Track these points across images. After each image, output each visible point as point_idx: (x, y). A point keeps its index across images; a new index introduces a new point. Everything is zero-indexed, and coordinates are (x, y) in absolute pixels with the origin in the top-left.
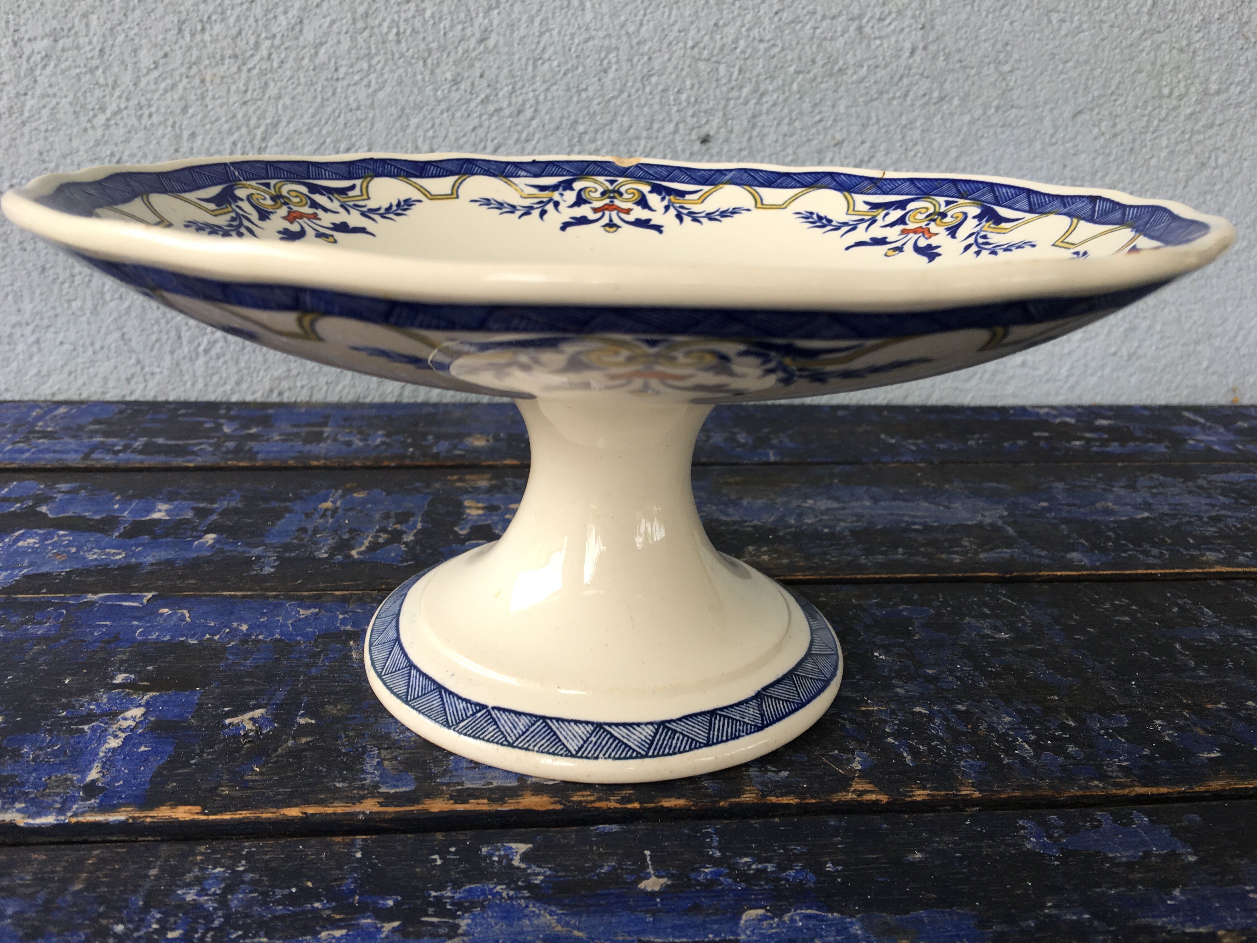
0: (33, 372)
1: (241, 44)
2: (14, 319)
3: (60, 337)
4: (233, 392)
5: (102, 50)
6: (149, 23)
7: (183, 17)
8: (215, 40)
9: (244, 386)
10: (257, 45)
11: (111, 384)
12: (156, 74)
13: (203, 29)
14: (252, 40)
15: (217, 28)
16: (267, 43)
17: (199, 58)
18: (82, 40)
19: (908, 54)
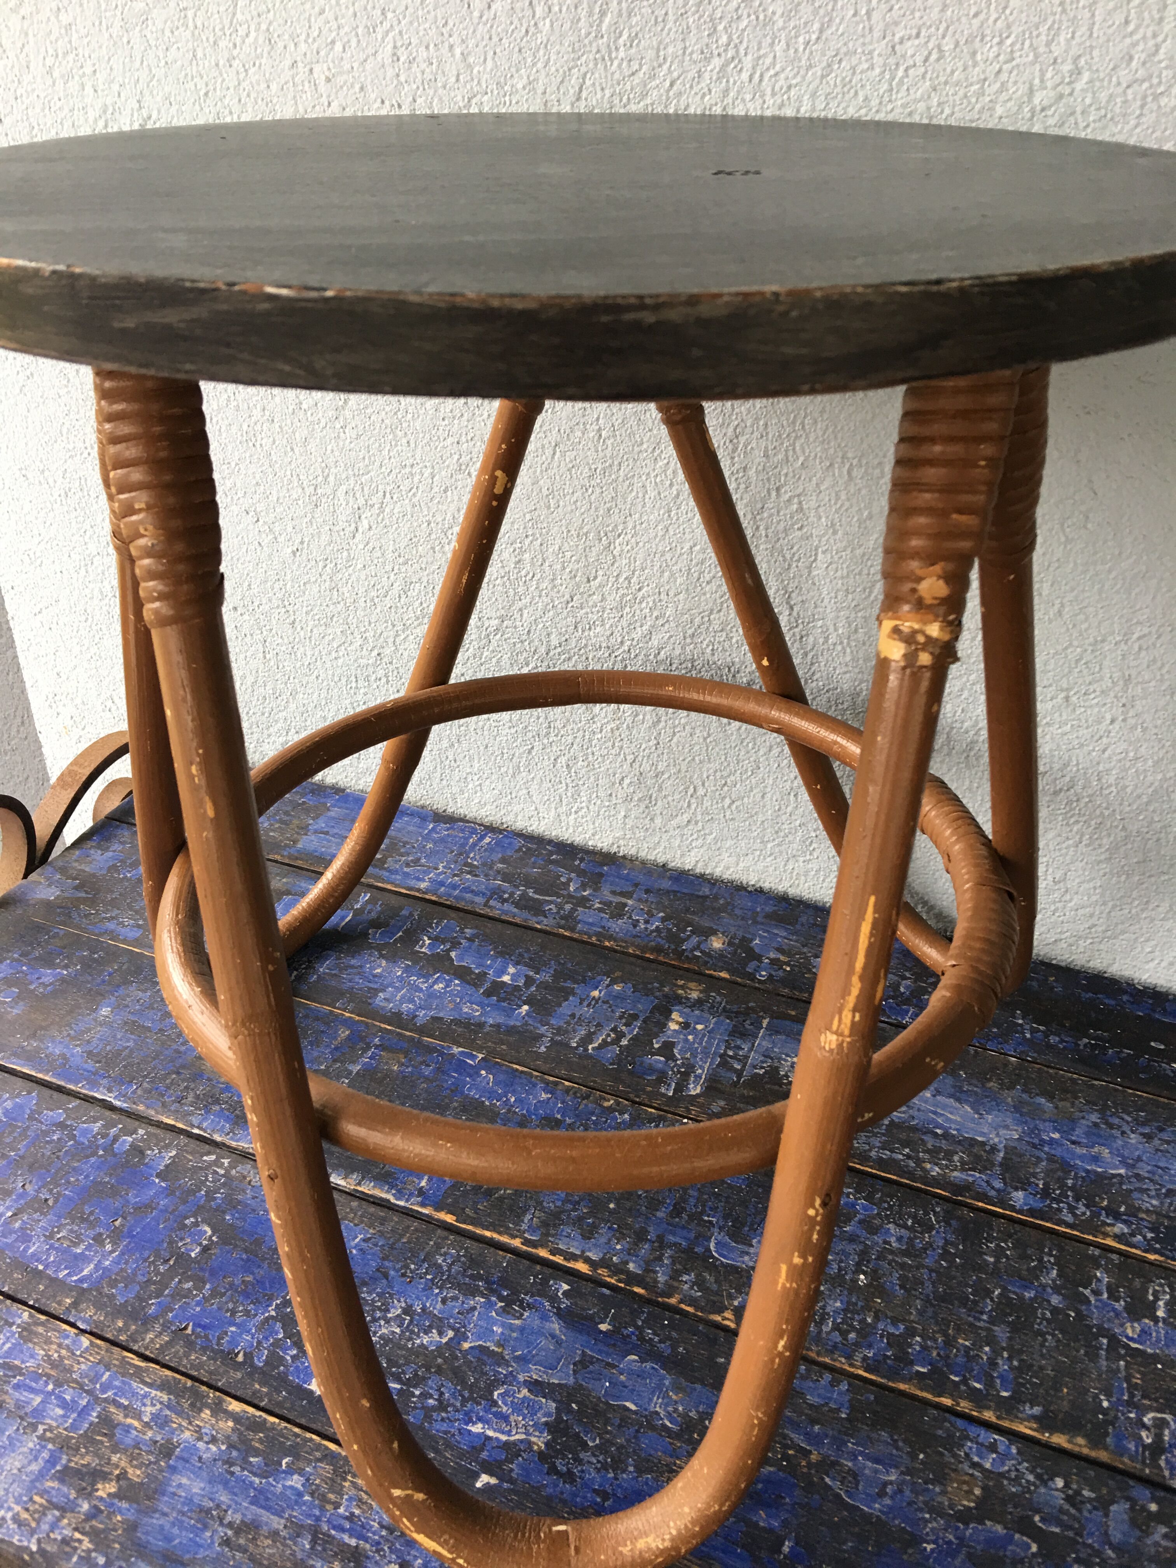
0: (476, 801)
1: (612, 641)
2: (468, 770)
3: (493, 786)
4: (590, 839)
5: (529, 631)
6: (557, 620)
7: (578, 619)
8: (595, 636)
9: (597, 837)
10: (622, 643)
11: (519, 818)
12: (559, 650)
13: (590, 629)
14: (619, 640)
15: (598, 629)
16: (629, 643)
17: (586, 645)
18: (518, 624)
19: (1108, 722)
